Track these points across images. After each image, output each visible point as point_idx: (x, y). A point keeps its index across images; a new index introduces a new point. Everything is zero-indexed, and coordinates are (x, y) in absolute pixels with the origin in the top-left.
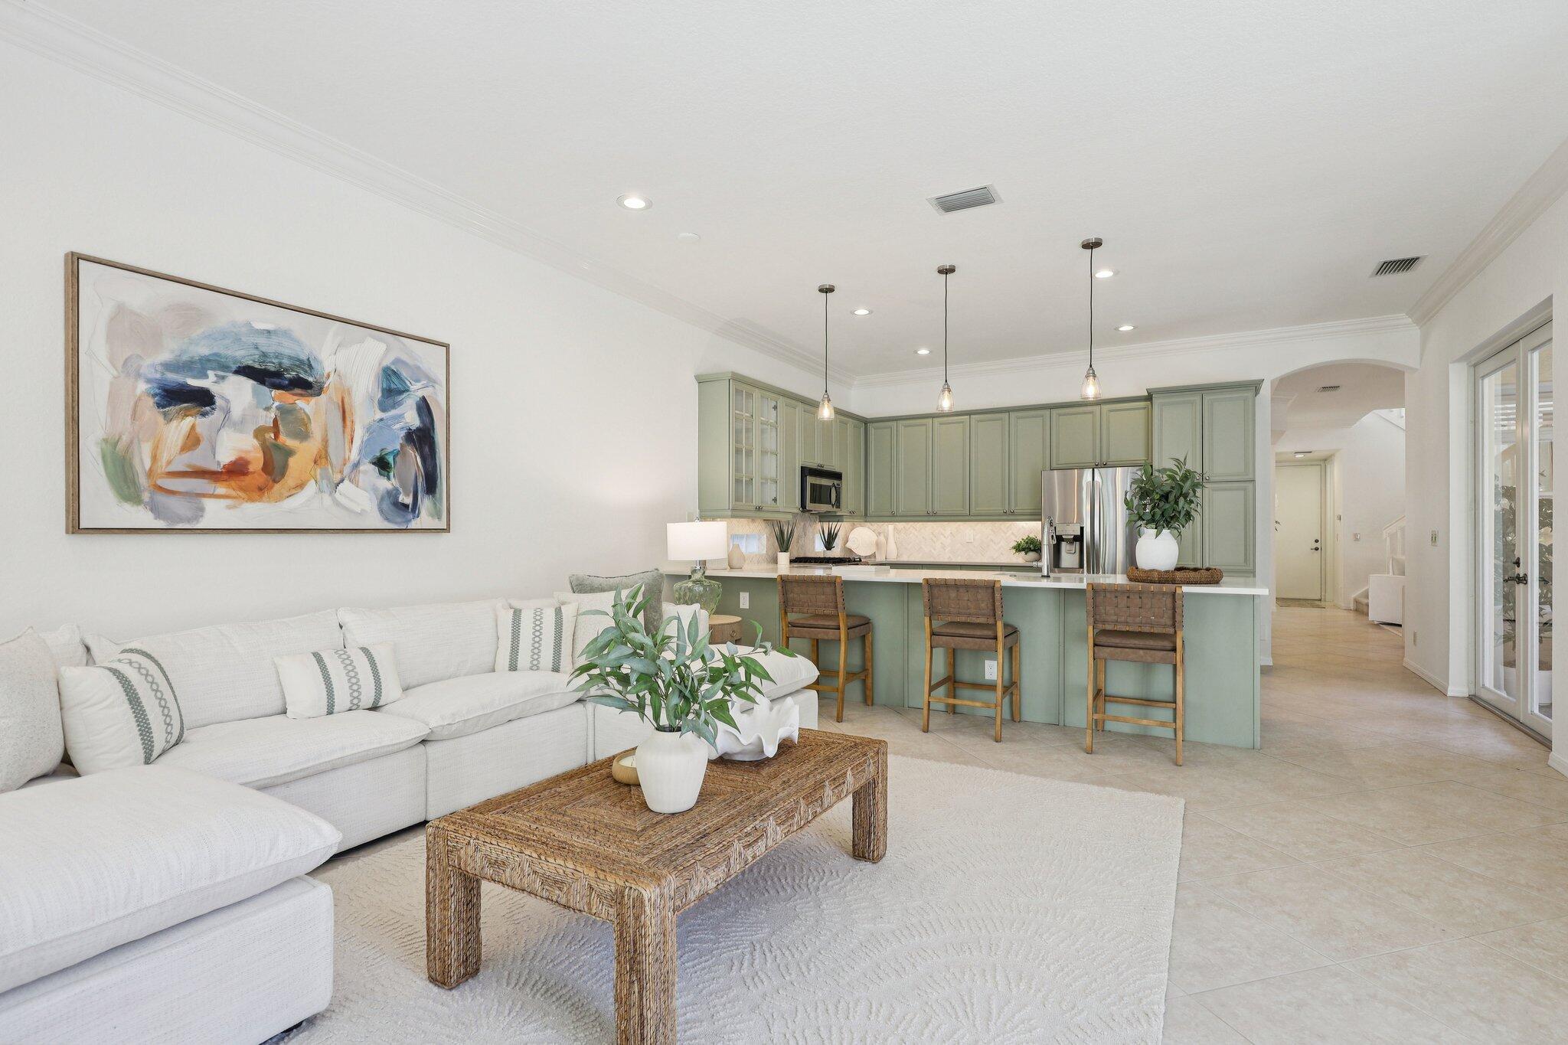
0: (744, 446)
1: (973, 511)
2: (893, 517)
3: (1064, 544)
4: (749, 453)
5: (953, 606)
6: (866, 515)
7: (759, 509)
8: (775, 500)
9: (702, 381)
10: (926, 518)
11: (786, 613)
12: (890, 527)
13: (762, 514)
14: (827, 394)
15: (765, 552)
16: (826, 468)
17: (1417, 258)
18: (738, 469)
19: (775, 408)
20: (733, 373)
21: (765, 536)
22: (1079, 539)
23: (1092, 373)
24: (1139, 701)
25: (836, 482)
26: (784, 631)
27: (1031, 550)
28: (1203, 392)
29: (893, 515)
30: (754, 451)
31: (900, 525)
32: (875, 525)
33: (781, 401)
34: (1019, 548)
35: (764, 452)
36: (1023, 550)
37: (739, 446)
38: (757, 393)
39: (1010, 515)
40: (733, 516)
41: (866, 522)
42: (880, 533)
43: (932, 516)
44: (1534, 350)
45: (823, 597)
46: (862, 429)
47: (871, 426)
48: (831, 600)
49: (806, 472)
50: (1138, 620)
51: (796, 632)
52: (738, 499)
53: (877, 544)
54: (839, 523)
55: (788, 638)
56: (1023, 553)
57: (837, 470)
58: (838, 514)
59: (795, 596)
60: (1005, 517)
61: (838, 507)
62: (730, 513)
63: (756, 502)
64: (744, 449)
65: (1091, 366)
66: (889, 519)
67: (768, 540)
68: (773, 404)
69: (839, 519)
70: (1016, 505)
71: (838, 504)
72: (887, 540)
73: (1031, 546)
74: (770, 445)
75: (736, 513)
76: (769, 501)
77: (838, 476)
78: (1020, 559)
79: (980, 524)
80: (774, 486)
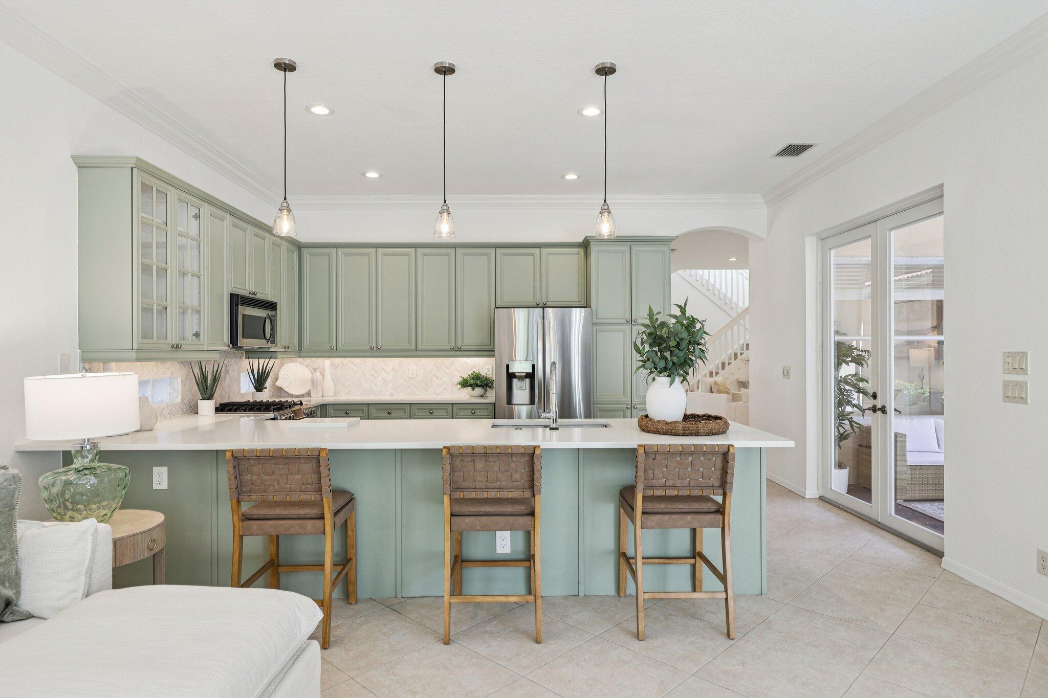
0: (154, 261)
1: (420, 347)
2: (332, 352)
3: (515, 381)
4: (163, 272)
5: (479, 479)
6: (300, 350)
7: (177, 347)
8: (197, 335)
9: (83, 165)
10: (369, 354)
11: (239, 502)
12: (327, 362)
13: (180, 355)
14: (287, 202)
15: (179, 400)
16: (259, 296)
17: (812, 146)
18: (145, 294)
19: (197, 217)
20: (138, 159)
21: (179, 380)
22: (531, 376)
23: (606, 209)
24: (661, 561)
25: (271, 313)
26: (237, 528)
27: (478, 386)
28: (632, 243)
29: (332, 350)
30: (169, 270)
31: (337, 361)
32: (309, 360)
33: (206, 209)
34: (465, 384)
35: (183, 274)
36: (470, 385)
37: (147, 261)
38: (173, 194)
39: (457, 351)
40: (138, 360)
41: (300, 357)
42: (315, 370)
43: (376, 351)
44: (891, 229)
45: (299, 477)
46: (296, 254)
47: (305, 252)
48: (310, 481)
49: (236, 300)
50: (686, 482)
51: (255, 527)
52: (146, 334)
53: (313, 382)
54: (272, 361)
55: (241, 537)
56: (470, 388)
57: (271, 298)
58: (272, 349)
59: (254, 478)
60: (452, 353)
61: (273, 342)
62: (133, 355)
63: (173, 339)
64: (155, 268)
65: (605, 201)
66: (328, 354)
67: (184, 384)
68: (196, 211)
69: (271, 355)
70: (462, 342)
71: (273, 339)
72: (323, 376)
73: (479, 382)
74: (191, 265)
75: (144, 354)
76: (189, 335)
77: (272, 306)
78: (466, 395)
79: (423, 360)
80: (196, 316)
